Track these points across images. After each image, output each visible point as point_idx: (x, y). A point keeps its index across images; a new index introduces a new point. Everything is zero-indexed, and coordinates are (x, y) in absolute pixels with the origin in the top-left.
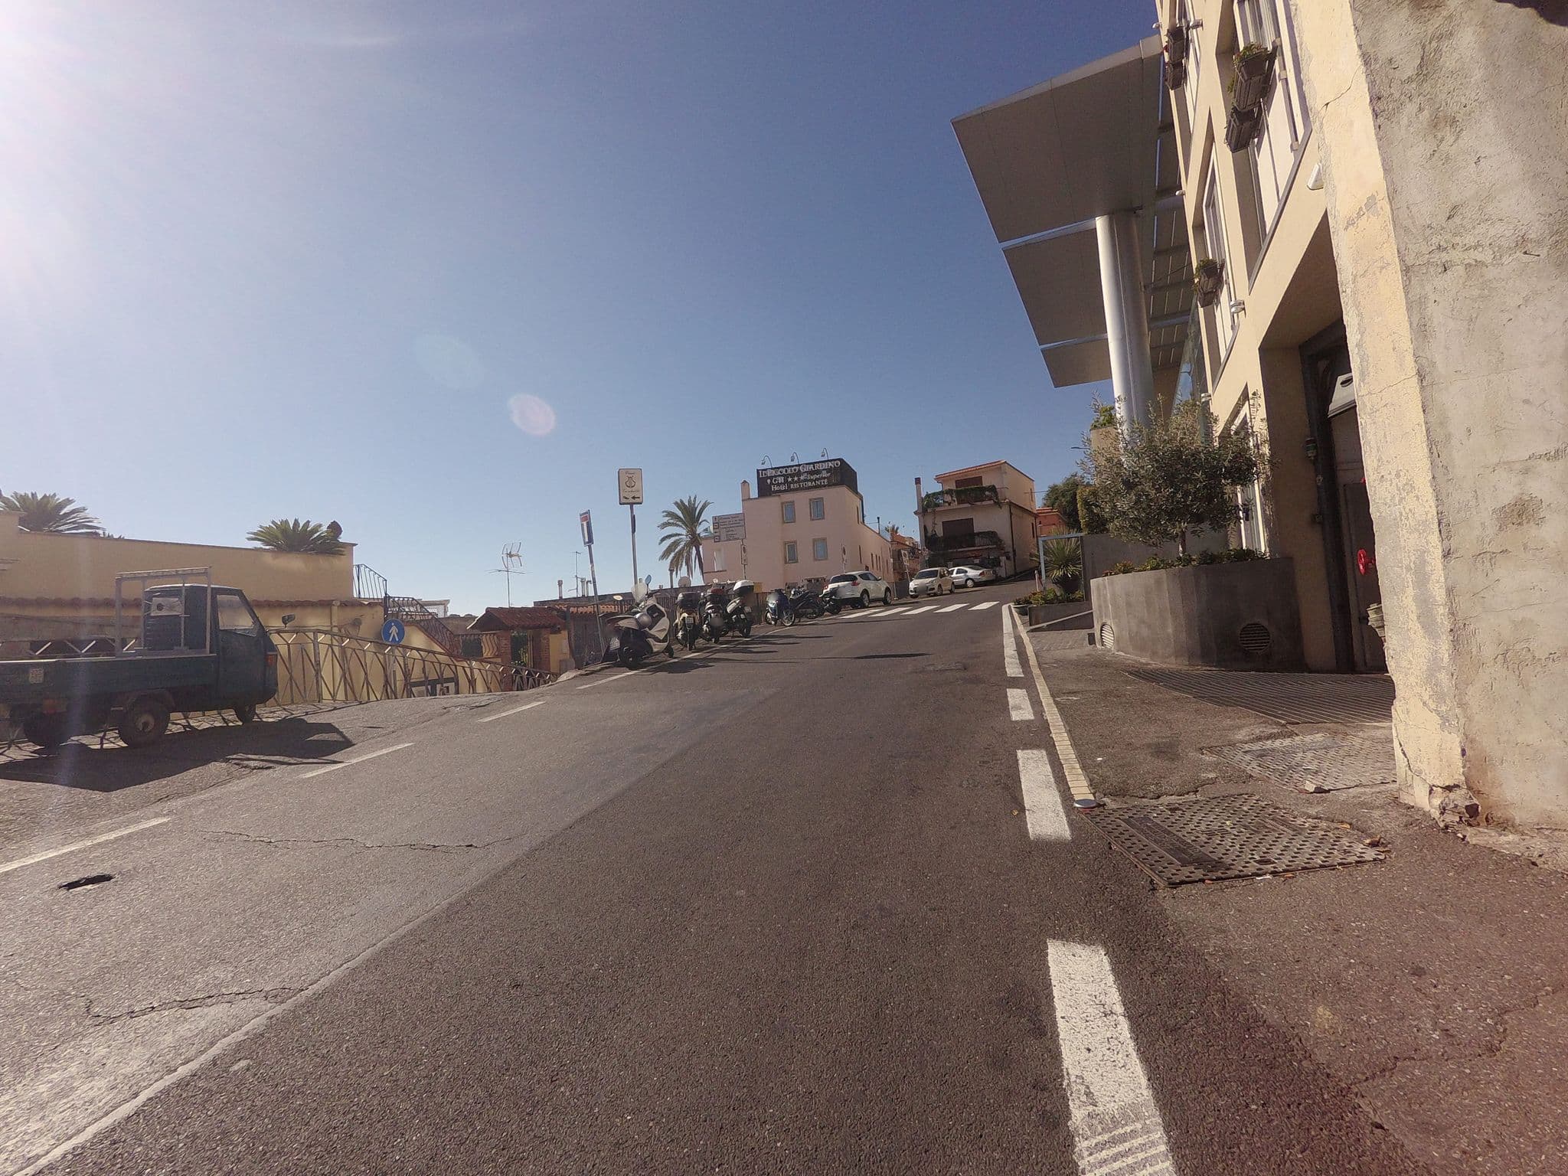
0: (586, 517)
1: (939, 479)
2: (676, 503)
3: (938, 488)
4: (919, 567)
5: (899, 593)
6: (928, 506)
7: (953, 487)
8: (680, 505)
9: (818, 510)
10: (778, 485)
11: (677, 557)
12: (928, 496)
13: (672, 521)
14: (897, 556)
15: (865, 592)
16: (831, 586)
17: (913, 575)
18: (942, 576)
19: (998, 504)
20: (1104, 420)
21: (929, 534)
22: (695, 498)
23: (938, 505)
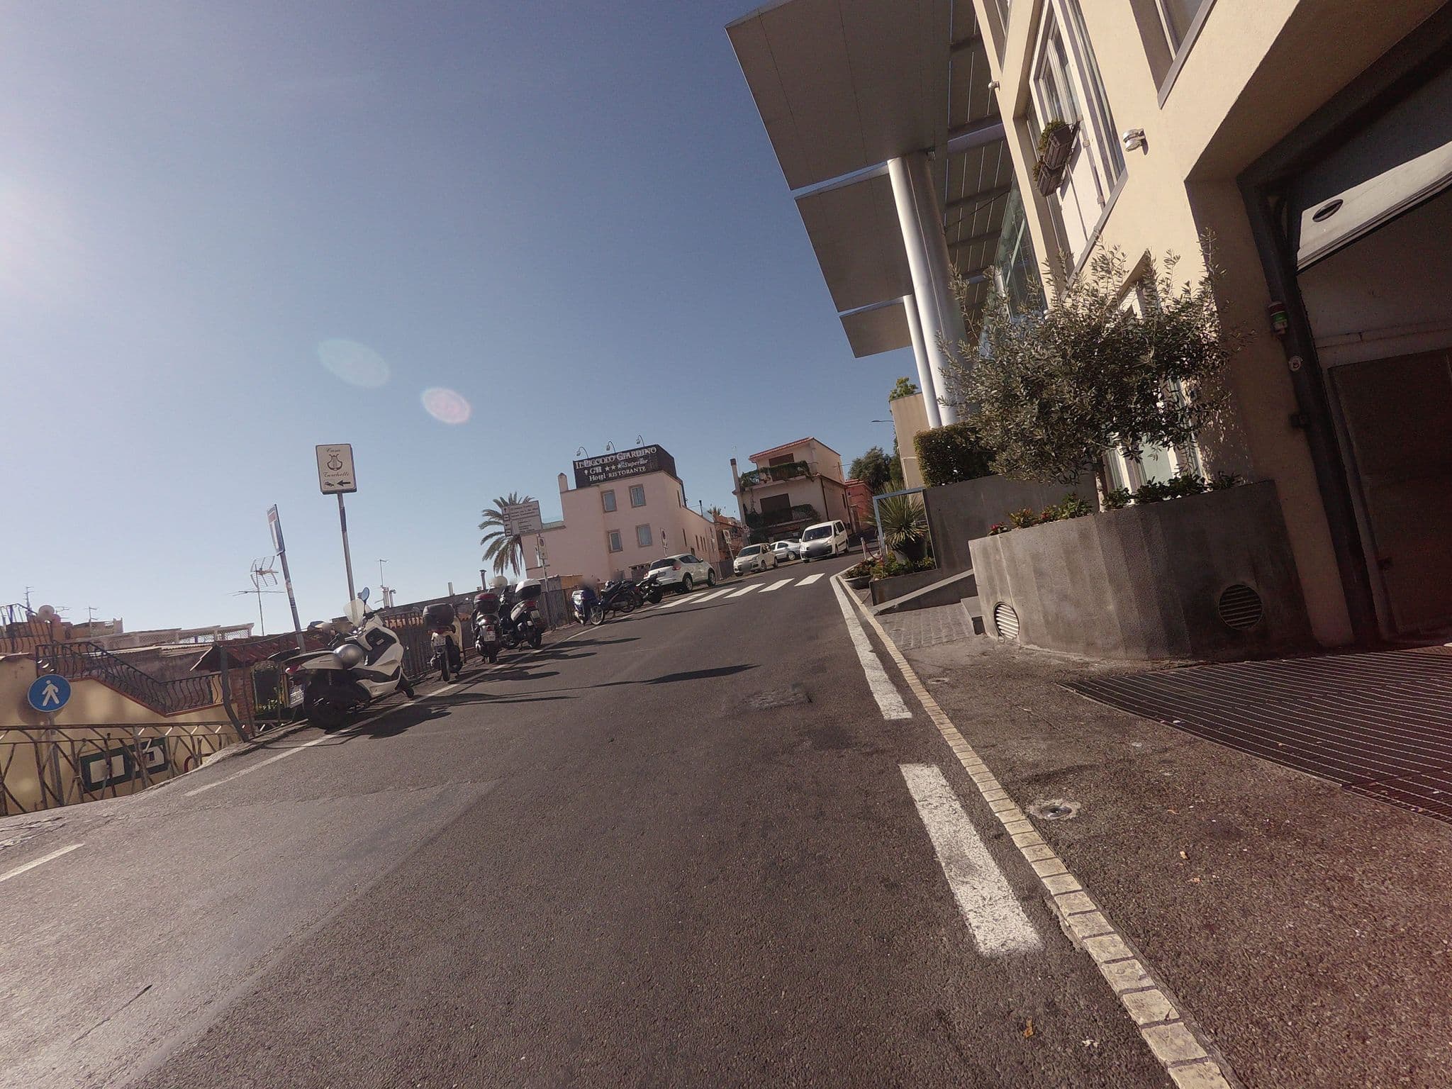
0: (274, 514)
1: (753, 459)
2: (496, 501)
3: (753, 467)
4: (742, 545)
5: (723, 574)
6: (745, 484)
7: (767, 465)
8: (502, 503)
9: (638, 497)
10: (597, 474)
11: (501, 555)
12: (744, 475)
13: (492, 520)
14: (721, 537)
15: (688, 575)
16: (651, 573)
17: (737, 553)
18: (764, 552)
19: (810, 478)
20: (900, 391)
21: (749, 513)
22: (515, 495)
23: (755, 484)
